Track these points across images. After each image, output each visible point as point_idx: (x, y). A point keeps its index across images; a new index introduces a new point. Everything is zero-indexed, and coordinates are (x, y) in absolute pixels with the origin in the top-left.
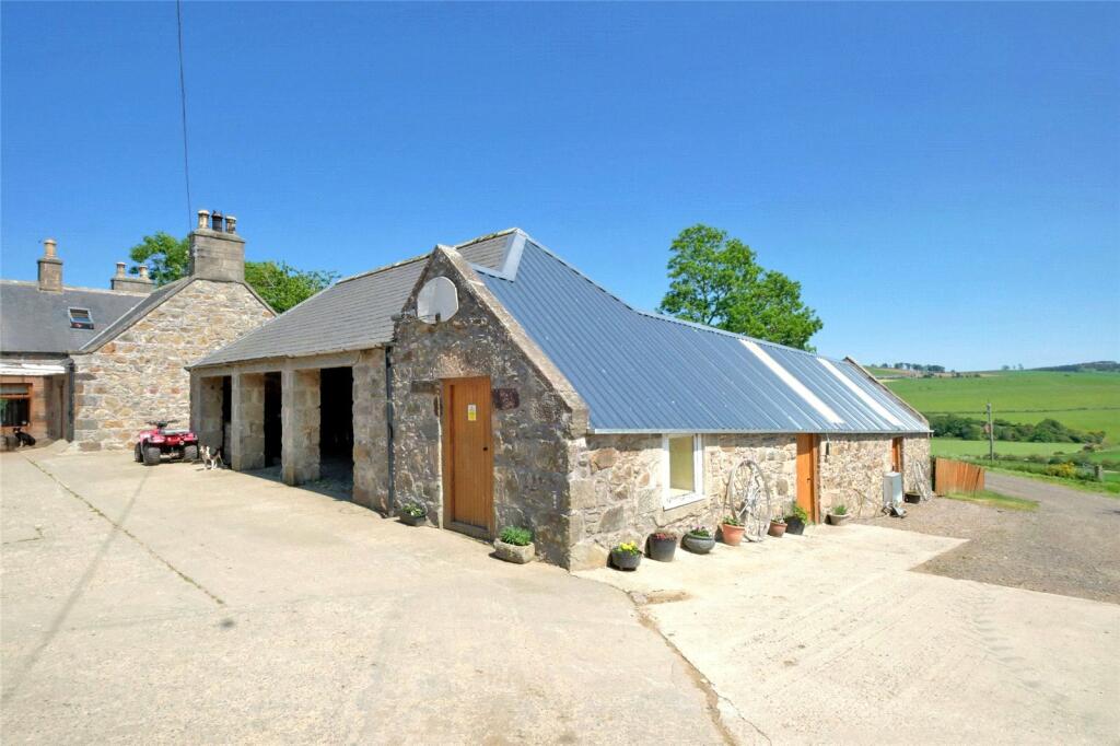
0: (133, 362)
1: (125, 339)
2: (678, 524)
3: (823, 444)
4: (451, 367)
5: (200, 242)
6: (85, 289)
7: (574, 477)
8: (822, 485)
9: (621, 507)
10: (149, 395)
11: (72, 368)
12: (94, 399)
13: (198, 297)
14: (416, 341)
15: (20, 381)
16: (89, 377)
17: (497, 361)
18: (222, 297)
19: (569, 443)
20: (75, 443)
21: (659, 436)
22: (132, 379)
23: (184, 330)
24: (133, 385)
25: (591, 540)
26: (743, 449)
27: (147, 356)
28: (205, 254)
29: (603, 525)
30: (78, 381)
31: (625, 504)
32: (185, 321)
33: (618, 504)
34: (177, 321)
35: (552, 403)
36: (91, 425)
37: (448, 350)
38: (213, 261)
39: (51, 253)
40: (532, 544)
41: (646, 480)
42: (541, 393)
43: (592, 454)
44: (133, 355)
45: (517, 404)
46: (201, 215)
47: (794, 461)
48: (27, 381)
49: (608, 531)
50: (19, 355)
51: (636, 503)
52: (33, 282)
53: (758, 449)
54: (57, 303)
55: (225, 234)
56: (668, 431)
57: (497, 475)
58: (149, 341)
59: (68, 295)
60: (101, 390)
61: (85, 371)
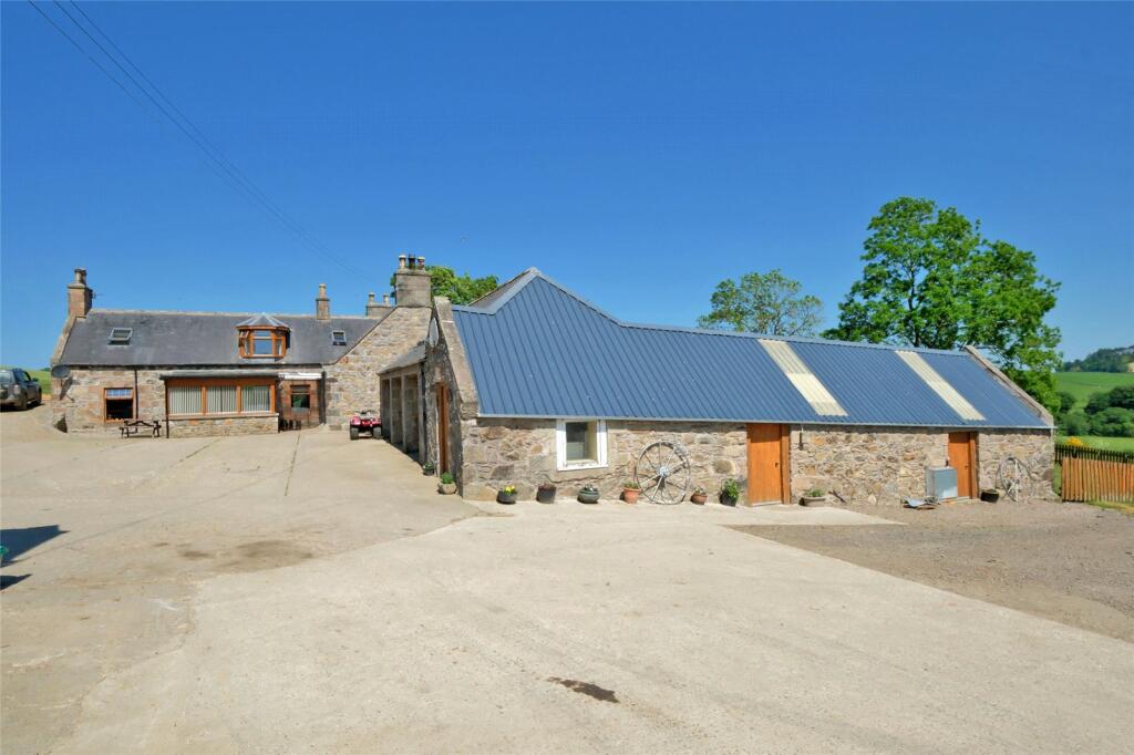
0: (359, 369)
1: (354, 353)
2: (576, 482)
3: (795, 435)
4: (438, 376)
5: (400, 279)
6: (343, 317)
7: (466, 443)
8: (793, 470)
9: (512, 466)
10: (369, 392)
11: (324, 374)
12: (337, 395)
13: (399, 320)
14: (431, 358)
15: (302, 383)
16: (334, 380)
17: (447, 372)
18: (416, 318)
19: (462, 422)
20: (327, 425)
21: (554, 420)
22: (359, 382)
23: (391, 345)
24: (360, 385)
25: (483, 483)
26: (662, 433)
27: (368, 364)
28: (403, 288)
29: (494, 474)
30: (327, 383)
31: (516, 464)
32: (391, 338)
33: (510, 463)
34: (387, 338)
36: (335, 413)
37: (437, 364)
38: (409, 292)
39: (323, 293)
40: (454, 484)
41: (539, 449)
43: (482, 431)
44: (360, 364)
46: (401, 259)
47: (744, 447)
48: (308, 383)
49: (500, 479)
50: (296, 366)
51: (527, 463)
52: (313, 315)
53: (683, 434)
54: (326, 328)
55: (417, 271)
56: (563, 417)
58: (369, 354)
59: (334, 322)
60: (341, 389)
61: (332, 376)
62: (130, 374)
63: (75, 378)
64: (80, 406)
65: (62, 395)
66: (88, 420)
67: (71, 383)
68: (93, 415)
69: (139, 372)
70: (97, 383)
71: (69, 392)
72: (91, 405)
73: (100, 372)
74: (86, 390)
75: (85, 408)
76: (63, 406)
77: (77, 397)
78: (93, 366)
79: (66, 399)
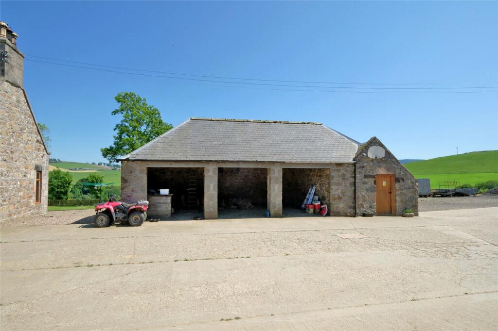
4: (382, 171)
13: (5, 95)
14: (366, 162)
17: (398, 171)
18: (14, 99)
35: (414, 181)
37: (380, 167)
38: (12, 67)
42: (411, 179)
45: (404, 181)
57: (397, 199)
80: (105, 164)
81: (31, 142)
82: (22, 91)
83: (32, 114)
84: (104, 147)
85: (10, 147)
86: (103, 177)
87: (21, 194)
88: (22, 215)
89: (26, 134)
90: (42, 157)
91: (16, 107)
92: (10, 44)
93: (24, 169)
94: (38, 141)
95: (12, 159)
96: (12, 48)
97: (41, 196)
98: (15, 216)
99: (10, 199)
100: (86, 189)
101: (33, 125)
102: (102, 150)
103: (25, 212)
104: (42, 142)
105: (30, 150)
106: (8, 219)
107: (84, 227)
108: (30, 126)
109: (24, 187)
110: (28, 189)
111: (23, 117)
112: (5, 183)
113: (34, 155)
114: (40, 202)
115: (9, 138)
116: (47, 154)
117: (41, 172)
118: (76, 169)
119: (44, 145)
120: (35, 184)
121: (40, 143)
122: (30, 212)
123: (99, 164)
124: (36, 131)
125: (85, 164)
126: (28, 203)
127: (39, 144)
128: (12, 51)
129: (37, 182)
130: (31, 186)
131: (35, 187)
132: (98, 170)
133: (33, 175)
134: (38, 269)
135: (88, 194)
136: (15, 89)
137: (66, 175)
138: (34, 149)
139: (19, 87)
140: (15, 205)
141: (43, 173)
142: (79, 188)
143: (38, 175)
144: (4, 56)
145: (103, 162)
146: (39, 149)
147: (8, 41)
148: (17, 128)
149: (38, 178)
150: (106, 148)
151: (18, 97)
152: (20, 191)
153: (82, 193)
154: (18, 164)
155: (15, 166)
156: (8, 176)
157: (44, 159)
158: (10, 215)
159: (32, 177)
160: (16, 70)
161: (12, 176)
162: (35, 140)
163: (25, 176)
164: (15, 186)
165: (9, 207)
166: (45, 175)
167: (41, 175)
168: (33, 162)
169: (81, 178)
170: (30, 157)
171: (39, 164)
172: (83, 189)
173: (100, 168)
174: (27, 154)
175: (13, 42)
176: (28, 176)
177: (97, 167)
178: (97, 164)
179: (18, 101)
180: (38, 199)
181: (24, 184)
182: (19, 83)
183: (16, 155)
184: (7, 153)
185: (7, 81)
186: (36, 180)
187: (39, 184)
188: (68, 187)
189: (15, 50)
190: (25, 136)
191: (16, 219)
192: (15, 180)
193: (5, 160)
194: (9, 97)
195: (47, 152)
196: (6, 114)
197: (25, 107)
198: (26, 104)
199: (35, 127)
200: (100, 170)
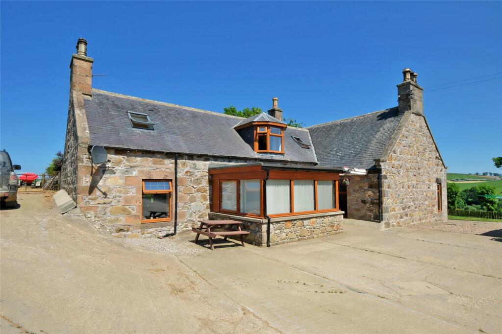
62: (169, 163)
63: (109, 165)
64: (114, 202)
65: (92, 188)
66: (123, 220)
67: (104, 172)
68: (129, 213)
69: (179, 161)
70: (135, 173)
71: (101, 183)
72: (127, 201)
73: (139, 159)
74: (121, 182)
75: (120, 205)
76: (92, 203)
77: (110, 190)
78: (131, 151)
79: (97, 193)
80: (491, 174)
81: (431, 159)
82: (423, 118)
83: (431, 135)
84: (496, 157)
85: (417, 164)
86: (494, 188)
87: (427, 203)
88: (428, 221)
89: (428, 153)
90: (441, 171)
91: (419, 132)
92: (414, 83)
93: (428, 182)
94: (437, 158)
95: (419, 174)
96: (415, 86)
97: (441, 205)
98: (424, 221)
99: (419, 206)
100: (470, 200)
101: (432, 144)
102: (494, 160)
103: (430, 218)
104: (439, 158)
105: (431, 166)
106: (419, 222)
107: (496, 240)
108: (430, 146)
109: (429, 197)
110: (432, 199)
111: (425, 139)
112: (415, 194)
113: (434, 170)
114: (442, 210)
115: (417, 158)
116: (445, 168)
117: (440, 184)
118: (458, 180)
119: (441, 160)
120: (437, 195)
121: (439, 159)
122: (434, 219)
123: (484, 174)
124: (435, 149)
125: (467, 175)
126: (432, 210)
127: (437, 160)
128: (415, 88)
129: (438, 193)
130: (434, 196)
131: (437, 197)
132: (483, 180)
133: (434, 187)
134: (468, 272)
135: (473, 205)
136: (418, 117)
137: (452, 186)
138: (434, 165)
139: (421, 115)
140: (423, 211)
141: (442, 185)
142: (463, 199)
143: (438, 186)
144: (410, 95)
145: (488, 172)
146: (438, 164)
147: (412, 82)
148: (421, 149)
149: (438, 189)
150: (499, 157)
151: (421, 124)
152: (426, 200)
153: (466, 204)
154: (424, 178)
155: (421, 180)
156: (417, 188)
157: (443, 173)
158: (420, 220)
159: (434, 189)
160: (418, 102)
161: (420, 188)
162: (435, 157)
163: (429, 188)
164: (422, 196)
165: (419, 213)
166: (444, 187)
167: (441, 186)
168: (434, 175)
169: (464, 189)
170: (432, 172)
171: (438, 177)
172: (467, 200)
173: (484, 178)
174: (429, 169)
175: (414, 81)
176: (431, 187)
177: (481, 178)
178: (482, 174)
179: (421, 127)
180: (440, 208)
181: (429, 195)
182: (421, 112)
183: (422, 171)
184: (416, 169)
185: (413, 113)
186: (437, 191)
187: (440, 194)
188: (455, 197)
189: (416, 87)
190: (427, 154)
191: (425, 223)
192: (422, 191)
193: (415, 176)
194: (415, 125)
195: (444, 166)
196: (414, 139)
197: (425, 130)
198: (427, 128)
199: (434, 145)
200: (486, 180)
